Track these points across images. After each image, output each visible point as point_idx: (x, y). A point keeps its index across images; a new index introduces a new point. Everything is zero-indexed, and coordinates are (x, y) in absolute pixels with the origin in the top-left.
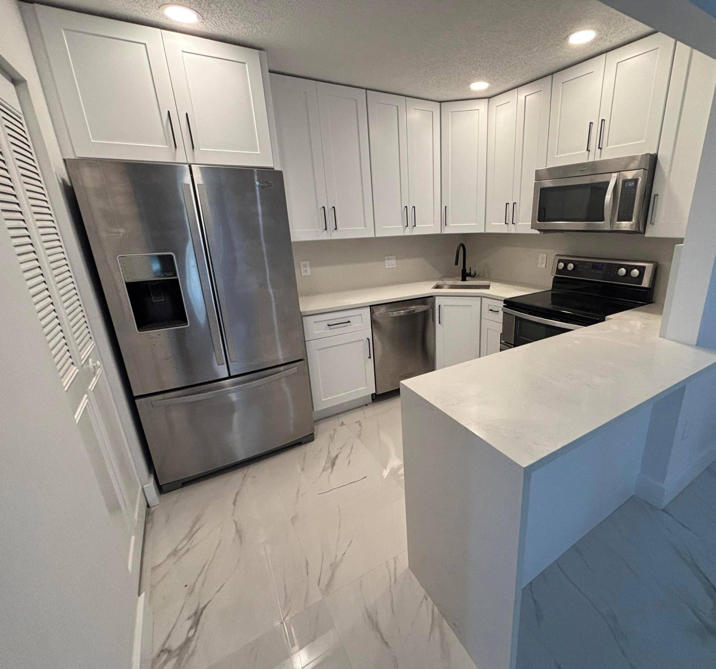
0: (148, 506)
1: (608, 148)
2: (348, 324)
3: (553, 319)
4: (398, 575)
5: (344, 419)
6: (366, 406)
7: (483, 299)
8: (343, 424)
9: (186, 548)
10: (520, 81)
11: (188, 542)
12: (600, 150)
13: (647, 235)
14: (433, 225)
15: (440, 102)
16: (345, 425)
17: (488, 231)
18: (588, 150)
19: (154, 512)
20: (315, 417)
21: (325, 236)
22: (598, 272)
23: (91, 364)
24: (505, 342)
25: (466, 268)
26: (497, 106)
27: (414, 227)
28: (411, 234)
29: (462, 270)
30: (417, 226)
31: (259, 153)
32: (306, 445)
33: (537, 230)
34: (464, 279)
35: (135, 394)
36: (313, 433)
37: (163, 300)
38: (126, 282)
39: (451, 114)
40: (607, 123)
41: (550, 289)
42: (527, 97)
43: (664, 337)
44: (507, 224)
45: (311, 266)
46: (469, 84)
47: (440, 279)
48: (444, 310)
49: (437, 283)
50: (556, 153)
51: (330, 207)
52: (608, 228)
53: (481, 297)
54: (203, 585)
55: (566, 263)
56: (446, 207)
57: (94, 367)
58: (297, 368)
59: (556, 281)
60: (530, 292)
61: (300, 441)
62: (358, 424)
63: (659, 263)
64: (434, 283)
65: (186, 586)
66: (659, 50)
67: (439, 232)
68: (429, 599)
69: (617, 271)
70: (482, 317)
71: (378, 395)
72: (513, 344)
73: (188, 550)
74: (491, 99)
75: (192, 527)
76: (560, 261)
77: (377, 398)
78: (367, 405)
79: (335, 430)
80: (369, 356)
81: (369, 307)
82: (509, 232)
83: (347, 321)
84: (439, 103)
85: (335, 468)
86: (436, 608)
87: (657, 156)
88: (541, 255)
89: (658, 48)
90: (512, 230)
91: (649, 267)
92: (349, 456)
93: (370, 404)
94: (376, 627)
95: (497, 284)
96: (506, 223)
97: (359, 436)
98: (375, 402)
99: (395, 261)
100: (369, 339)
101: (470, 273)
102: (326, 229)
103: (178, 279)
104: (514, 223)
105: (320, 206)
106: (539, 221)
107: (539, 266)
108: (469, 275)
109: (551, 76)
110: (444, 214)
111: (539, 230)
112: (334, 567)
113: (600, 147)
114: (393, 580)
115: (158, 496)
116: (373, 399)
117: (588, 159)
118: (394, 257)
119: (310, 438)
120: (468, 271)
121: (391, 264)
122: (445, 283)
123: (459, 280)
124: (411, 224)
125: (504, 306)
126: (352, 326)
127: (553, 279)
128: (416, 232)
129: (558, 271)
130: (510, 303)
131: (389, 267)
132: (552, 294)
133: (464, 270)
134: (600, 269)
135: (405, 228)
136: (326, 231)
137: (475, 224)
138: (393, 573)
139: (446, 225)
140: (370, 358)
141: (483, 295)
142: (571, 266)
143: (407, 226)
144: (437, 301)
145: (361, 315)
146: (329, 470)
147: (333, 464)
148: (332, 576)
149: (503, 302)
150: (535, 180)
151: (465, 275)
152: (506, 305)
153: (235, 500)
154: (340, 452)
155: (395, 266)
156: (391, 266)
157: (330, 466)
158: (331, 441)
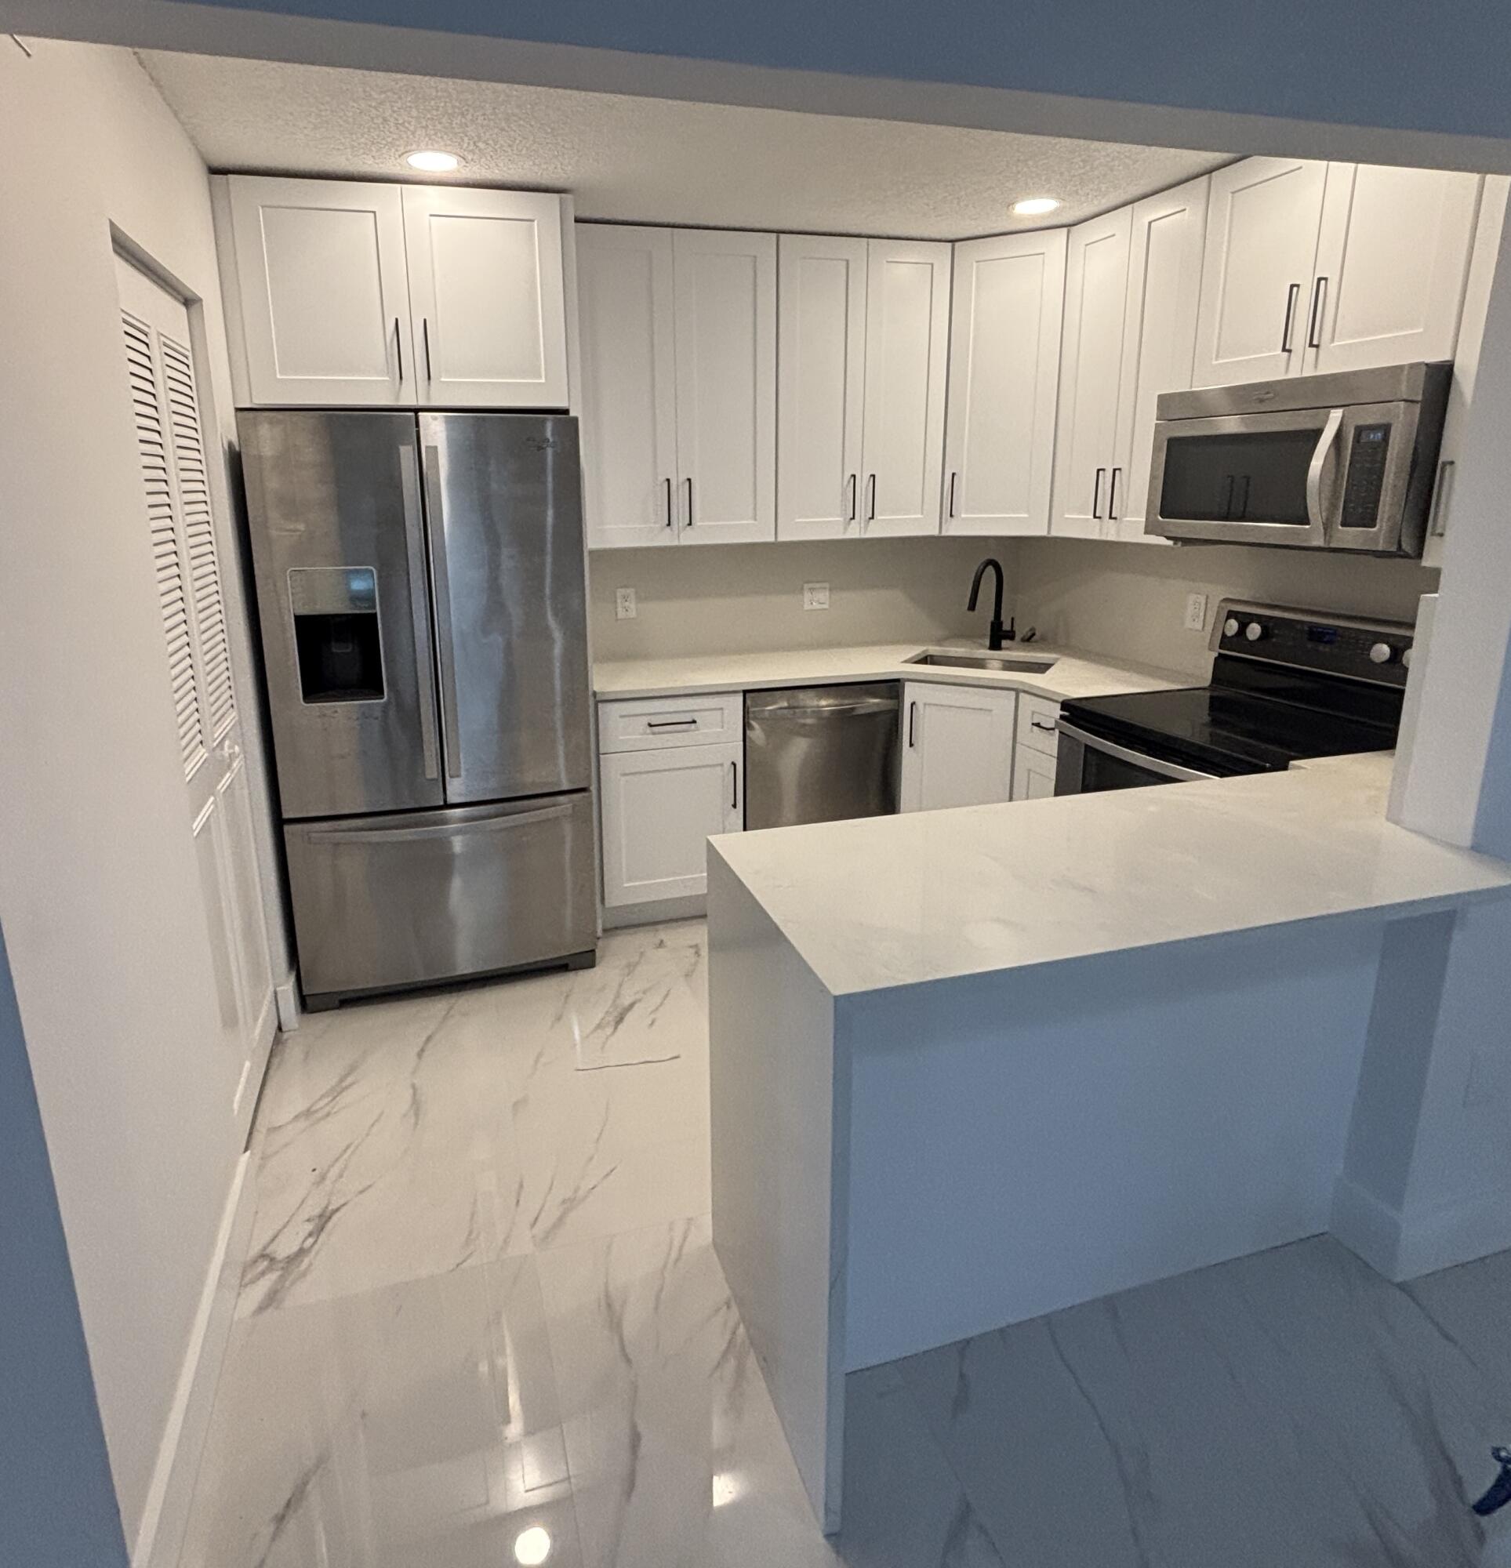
0: (280, 1028)
1: (1334, 344)
2: (693, 725)
4: (685, 1250)
5: (666, 934)
7: (1022, 695)
8: (661, 944)
9: (327, 1109)
11: (332, 1100)
12: (1313, 349)
14: (920, 516)
15: (953, 242)
16: (665, 946)
17: (1055, 533)
18: (1285, 349)
19: (286, 1040)
21: (665, 539)
22: (1321, 648)
25: (1003, 618)
26: (1087, 245)
27: (872, 521)
28: (863, 536)
29: (992, 623)
30: (878, 517)
31: (544, 381)
32: (577, 973)
34: (995, 646)
36: (593, 951)
39: (977, 265)
40: (1332, 287)
41: (1209, 681)
42: (1153, 224)
43: (1397, 821)
44: (1100, 518)
45: (639, 599)
46: (1009, 205)
48: (925, 716)
50: (1214, 356)
51: (683, 477)
52: (1318, 541)
53: (1017, 691)
54: (341, 1176)
55: (1244, 621)
56: (953, 474)
60: (1139, 686)
62: (693, 951)
65: (314, 1170)
67: (936, 533)
68: (734, 1308)
69: (1370, 651)
70: (1019, 738)
73: (328, 1115)
74: (1072, 229)
75: (341, 1081)
76: (1230, 615)
79: (642, 953)
80: (733, 803)
81: (742, 694)
83: (690, 720)
84: (951, 244)
85: (621, 1027)
86: (742, 1327)
88: (1192, 597)
90: (1109, 532)
92: (655, 1010)
94: (615, 1324)
96: (1095, 517)
97: (688, 975)
99: (827, 593)
100: (734, 764)
101: (1012, 631)
102: (669, 525)
103: (376, 613)
104: (1113, 516)
105: (661, 478)
106: (1162, 517)
107: (1187, 624)
108: (1011, 636)
109: (1207, 176)
110: (948, 491)
112: (570, 1204)
113: (1315, 342)
115: (297, 1014)
117: (1287, 369)
118: (827, 585)
119: (585, 960)
120: (1006, 627)
121: (817, 601)
122: (949, 651)
123: (982, 646)
124: (863, 511)
125: (1062, 717)
126: (702, 731)
127: (1216, 659)
128: (877, 531)
129: (1225, 641)
130: (1077, 712)
131: (810, 607)
132: (1211, 698)
133: (997, 625)
134: (1326, 642)
135: (868, 522)
136: (668, 530)
137: (1026, 515)
138: (676, 1243)
139: (951, 515)
140: (734, 806)
141: (1021, 687)
142: (1254, 631)
143: (853, 518)
144: (910, 693)
145: (722, 709)
146: (609, 1030)
147: (620, 1020)
148: (560, 1220)
149: (1059, 706)
150: (1157, 420)
151: (998, 637)
152: (1066, 714)
153: (422, 1050)
154: (640, 1000)
155: (826, 606)
156: (816, 605)
157: (613, 1023)
158: (628, 975)
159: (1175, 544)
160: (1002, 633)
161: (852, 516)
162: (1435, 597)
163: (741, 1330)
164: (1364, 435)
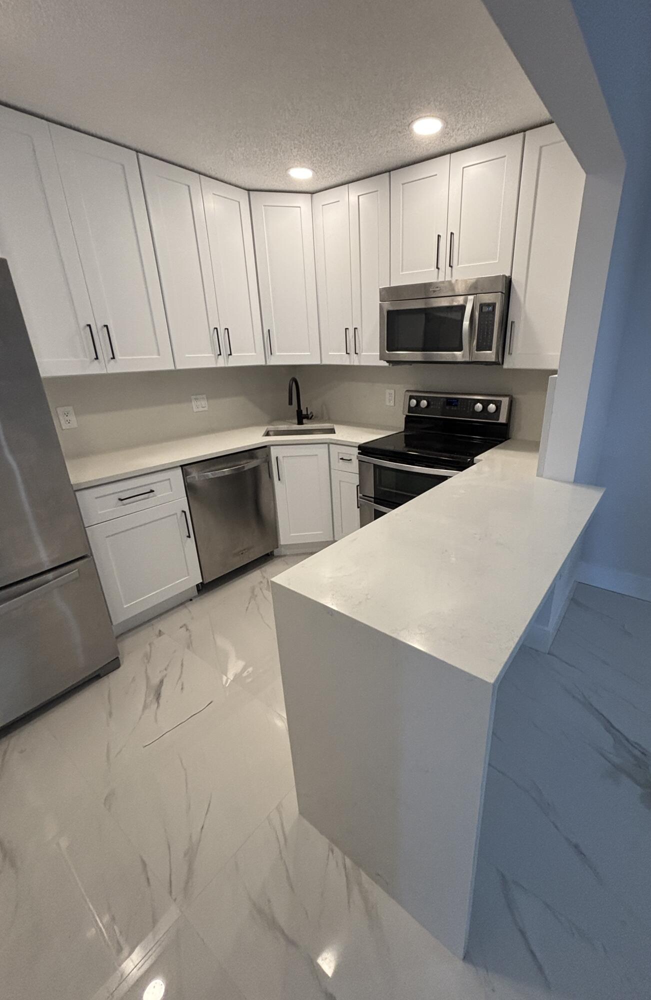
1: (459, 266)
2: (151, 493)
3: (416, 464)
5: (161, 625)
6: (190, 602)
7: (331, 445)
8: (160, 633)
10: (352, 175)
12: (450, 268)
13: (505, 366)
14: (255, 354)
15: (249, 190)
16: (164, 633)
17: (325, 362)
18: (438, 267)
20: (116, 632)
21: (96, 369)
22: (452, 409)
24: (363, 495)
26: (323, 205)
27: (230, 356)
29: (297, 411)
30: (233, 354)
32: (108, 677)
33: (385, 362)
34: (300, 422)
36: (118, 657)
39: (264, 208)
40: (456, 237)
41: (403, 430)
42: (360, 197)
43: (542, 476)
44: (349, 354)
45: (76, 414)
46: (287, 170)
47: (270, 422)
48: (284, 465)
49: (267, 428)
50: (400, 270)
51: (100, 325)
52: (467, 359)
53: (329, 443)
55: (419, 400)
56: (269, 330)
59: (408, 420)
60: (380, 434)
61: (97, 674)
62: (184, 629)
63: (514, 396)
64: (263, 430)
66: (507, 158)
67: (264, 363)
68: (335, 848)
69: (474, 407)
70: (332, 467)
71: (207, 584)
72: (374, 497)
74: (314, 195)
76: (411, 398)
77: (203, 588)
78: (191, 600)
79: (150, 644)
80: (188, 534)
81: (181, 468)
82: (352, 364)
83: (150, 490)
84: (247, 192)
85: (161, 701)
87: (511, 279)
88: (388, 391)
89: (505, 156)
90: (355, 361)
91: (505, 401)
92: (180, 678)
93: (195, 597)
95: (342, 427)
96: (347, 353)
97: (189, 645)
98: (202, 594)
99: (206, 401)
100: (184, 512)
101: (307, 414)
102: (96, 358)
104: (356, 352)
105: (83, 324)
106: (388, 351)
107: (388, 404)
109: (388, 173)
110: (267, 340)
111: (388, 362)
113: (451, 264)
116: (199, 591)
117: (438, 277)
118: (204, 396)
119: (114, 664)
120: (305, 413)
121: (200, 405)
122: (278, 428)
123: (294, 424)
124: (225, 352)
125: (359, 453)
126: (159, 496)
127: (405, 418)
128: (233, 362)
129: (410, 409)
130: (365, 450)
131: (197, 410)
132: (406, 436)
133: (299, 412)
134: (455, 405)
135: (218, 358)
136: (96, 361)
137: (308, 353)
138: (279, 831)
139: (271, 354)
140: (189, 537)
141: (328, 441)
142: (424, 403)
143: (220, 354)
144: (274, 452)
146: (154, 706)
147: (158, 696)
148: (191, 871)
149: (357, 449)
150: (380, 301)
151: (301, 417)
152: (360, 451)
154: (166, 676)
155: (206, 409)
156: (200, 409)
157: (155, 700)
158: (149, 662)
159: (389, 365)
160: (303, 416)
161: (219, 353)
162: (556, 377)
163: (348, 861)
164: (483, 308)
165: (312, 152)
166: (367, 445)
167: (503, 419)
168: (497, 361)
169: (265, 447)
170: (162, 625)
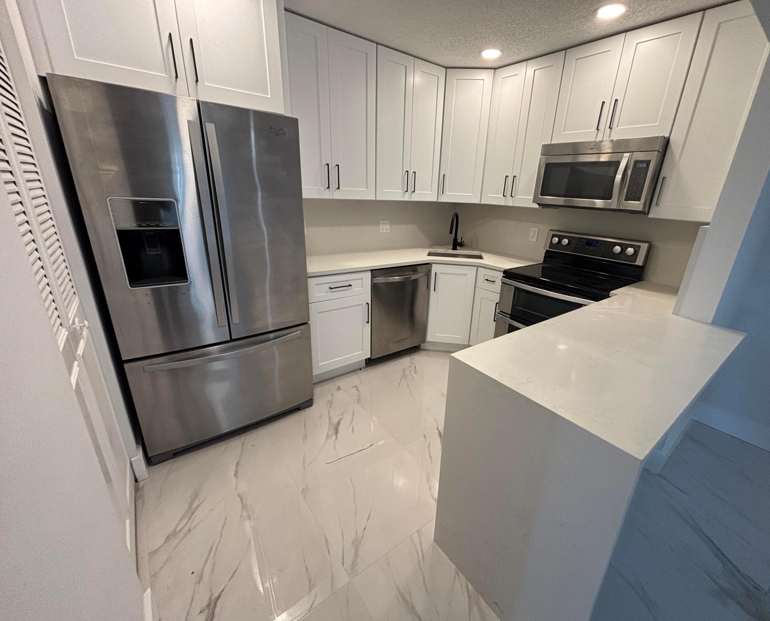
0: (136, 481)
1: (618, 128)
2: (349, 287)
4: (424, 549)
6: (359, 371)
7: (479, 268)
8: (339, 388)
9: (187, 527)
10: (532, 53)
11: (189, 520)
12: (609, 130)
13: (651, 216)
14: (430, 192)
15: (446, 68)
16: (341, 389)
17: (483, 202)
18: (598, 129)
19: (142, 486)
20: (314, 381)
21: (327, 195)
22: (591, 248)
23: (77, 323)
24: (500, 311)
26: (503, 78)
27: (413, 193)
28: (410, 200)
29: (454, 239)
30: (415, 192)
31: (270, 96)
32: (304, 411)
33: (537, 204)
34: (454, 248)
35: (124, 358)
36: (312, 399)
37: (160, 252)
38: (118, 229)
39: (456, 81)
40: (619, 104)
41: (542, 262)
42: (536, 71)
43: (676, 314)
45: (307, 226)
46: (481, 51)
47: (430, 246)
48: (440, 278)
49: (429, 251)
50: (563, 130)
51: (334, 164)
52: (614, 207)
53: (478, 266)
54: (213, 571)
55: (561, 238)
56: (444, 175)
57: (80, 327)
58: (301, 332)
59: (548, 255)
60: (522, 264)
61: (298, 407)
62: (355, 389)
63: (653, 243)
64: (427, 251)
65: (193, 573)
66: (681, 34)
67: (435, 200)
68: (460, 574)
69: (612, 249)
70: (477, 286)
71: (373, 359)
72: (510, 313)
73: (189, 530)
74: (496, 70)
75: (191, 504)
76: (554, 236)
77: (370, 362)
78: (360, 369)
79: (332, 395)
80: (367, 321)
81: (370, 271)
82: (506, 205)
83: (348, 285)
84: (445, 69)
85: (338, 435)
86: (469, 584)
87: (669, 139)
88: (532, 229)
89: (681, 32)
90: (510, 202)
91: (644, 247)
92: (351, 422)
93: (364, 368)
95: (489, 255)
96: (504, 196)
97: (359, 401)
98: (367, 367)
99: (390, 226)
100: (368, 304)
101: (462, 242)
102: (329, 188)
103: (179, 229)
104: (512, 195)
105: (324, 163)
106: (541, 196)
107: (530, 240)
108: (461, 244)
109: (564, 51)
110: (441, 182)
111: (539, 204)
112: (356, 544)
113: (611, 127)
114: (421, 556)
115: (146, 468)
116: (366, 364)
117: (596, 137)
118: (389, 222)
119: (309, 403)
120: (459, 241)
121: (385, 228)
122: (437, 251)
123: (450, 249)
124: (411, 189)
125: (503, 277)
126: (353, 290)
127: (545, 253)
128: (415, 198)
129: (551, 245)
130: (508, 274)
131: (383, 232)
132: (543, 267)
133: (455, 240)
134: (594, 246)
135: (405, 193)
136: (328, 190)
137: (472, 194)
138: (419, 548)
139: (443, 193)
140: (368, 322)
141: (478, 265)
142: (565, 241)
143: (407, 191)
144: (435, 269)
145: (362, 279)
146: (334, 438)
147: (337, 432)
148: (356, 555)
149: (502, 273)
150: (541, 155)
151: (456, 244)
152: (504, 275)
153: (236, 472)
154: (342, 419)
155: (389, 231)
156: (385, 231)
157: (334, 433)
158: (331, 407)
159: (540, 207)
160: (457, 243)
161: (406, 190)
162: (707, 228)
163: (470, 586)
164: (638, 164)
165: (505, 37)
166: (511, 271)
167: (639, 262)
168: (644, 210)
169: (428, 264)
170: (340, 383)
